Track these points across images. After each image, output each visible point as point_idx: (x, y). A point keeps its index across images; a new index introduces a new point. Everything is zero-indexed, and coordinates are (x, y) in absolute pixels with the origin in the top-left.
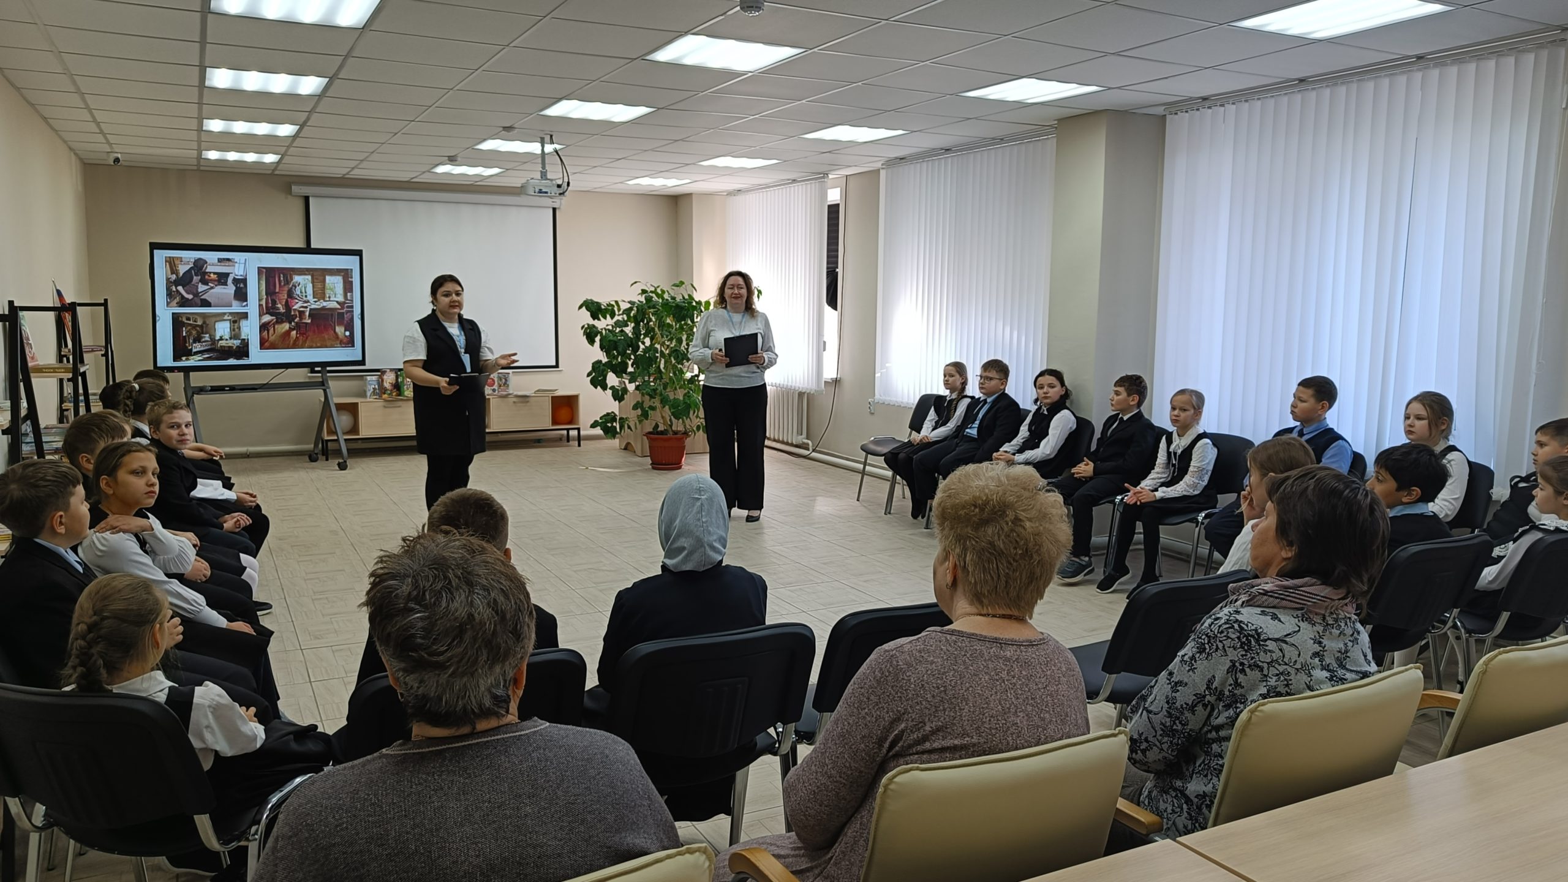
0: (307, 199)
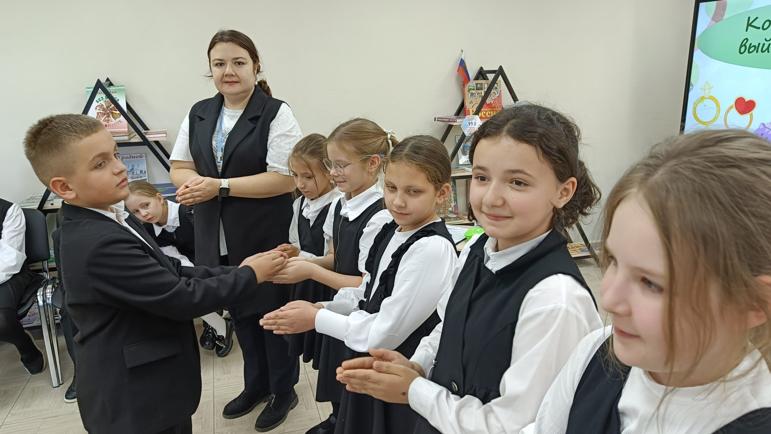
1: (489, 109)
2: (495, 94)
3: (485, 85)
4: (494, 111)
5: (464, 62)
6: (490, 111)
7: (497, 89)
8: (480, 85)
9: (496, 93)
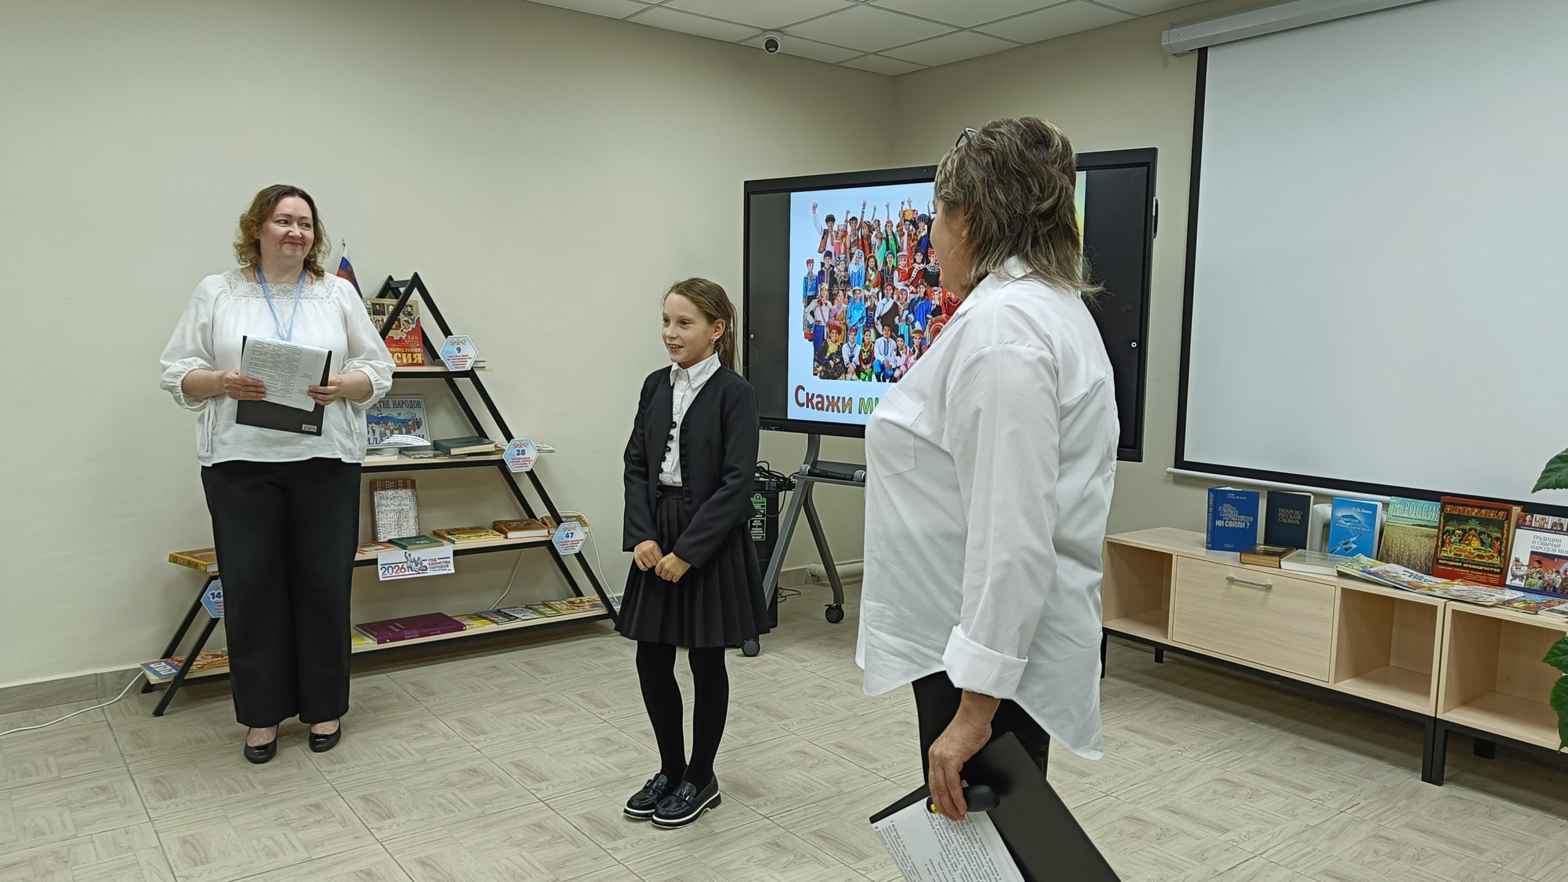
0: (1203, 53)
1: (398, 349)
2: (409, 323)
3: (388, 308)
4: (408, 353)
5: (348, 263)
6: (401, 353)
7: (412, 315)
8: (380, 307)
9: (410, 321)
